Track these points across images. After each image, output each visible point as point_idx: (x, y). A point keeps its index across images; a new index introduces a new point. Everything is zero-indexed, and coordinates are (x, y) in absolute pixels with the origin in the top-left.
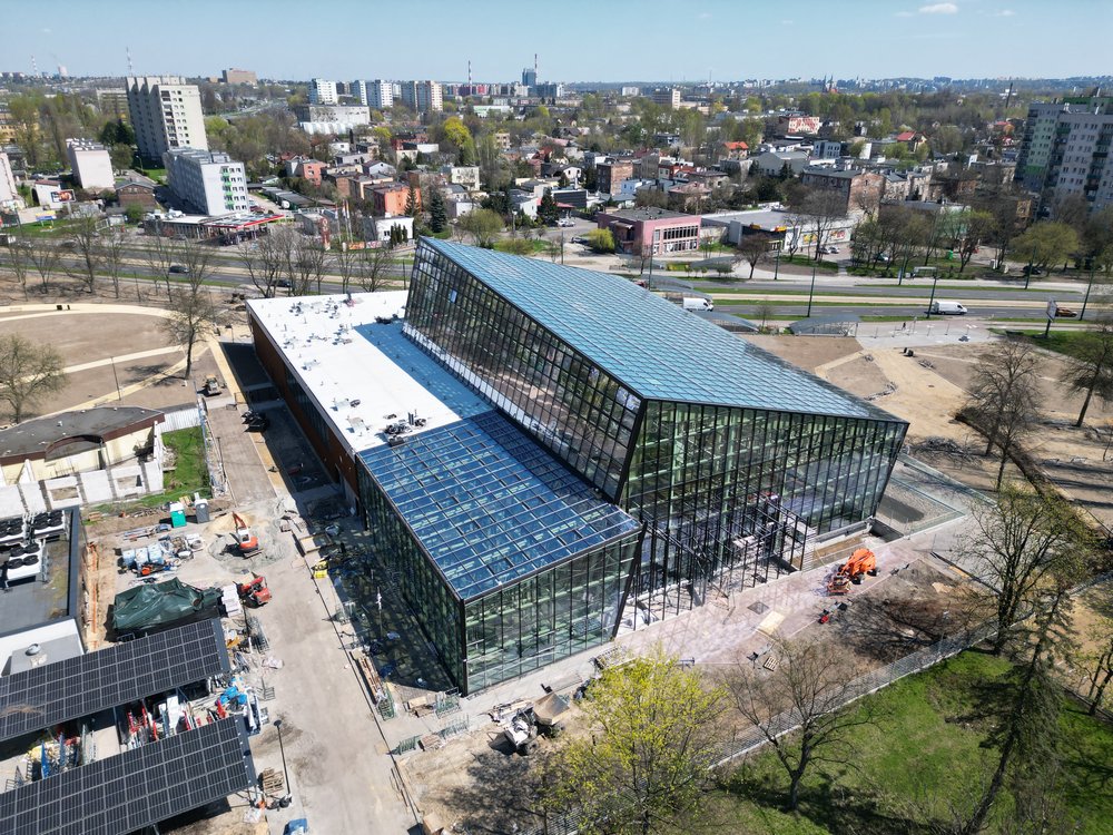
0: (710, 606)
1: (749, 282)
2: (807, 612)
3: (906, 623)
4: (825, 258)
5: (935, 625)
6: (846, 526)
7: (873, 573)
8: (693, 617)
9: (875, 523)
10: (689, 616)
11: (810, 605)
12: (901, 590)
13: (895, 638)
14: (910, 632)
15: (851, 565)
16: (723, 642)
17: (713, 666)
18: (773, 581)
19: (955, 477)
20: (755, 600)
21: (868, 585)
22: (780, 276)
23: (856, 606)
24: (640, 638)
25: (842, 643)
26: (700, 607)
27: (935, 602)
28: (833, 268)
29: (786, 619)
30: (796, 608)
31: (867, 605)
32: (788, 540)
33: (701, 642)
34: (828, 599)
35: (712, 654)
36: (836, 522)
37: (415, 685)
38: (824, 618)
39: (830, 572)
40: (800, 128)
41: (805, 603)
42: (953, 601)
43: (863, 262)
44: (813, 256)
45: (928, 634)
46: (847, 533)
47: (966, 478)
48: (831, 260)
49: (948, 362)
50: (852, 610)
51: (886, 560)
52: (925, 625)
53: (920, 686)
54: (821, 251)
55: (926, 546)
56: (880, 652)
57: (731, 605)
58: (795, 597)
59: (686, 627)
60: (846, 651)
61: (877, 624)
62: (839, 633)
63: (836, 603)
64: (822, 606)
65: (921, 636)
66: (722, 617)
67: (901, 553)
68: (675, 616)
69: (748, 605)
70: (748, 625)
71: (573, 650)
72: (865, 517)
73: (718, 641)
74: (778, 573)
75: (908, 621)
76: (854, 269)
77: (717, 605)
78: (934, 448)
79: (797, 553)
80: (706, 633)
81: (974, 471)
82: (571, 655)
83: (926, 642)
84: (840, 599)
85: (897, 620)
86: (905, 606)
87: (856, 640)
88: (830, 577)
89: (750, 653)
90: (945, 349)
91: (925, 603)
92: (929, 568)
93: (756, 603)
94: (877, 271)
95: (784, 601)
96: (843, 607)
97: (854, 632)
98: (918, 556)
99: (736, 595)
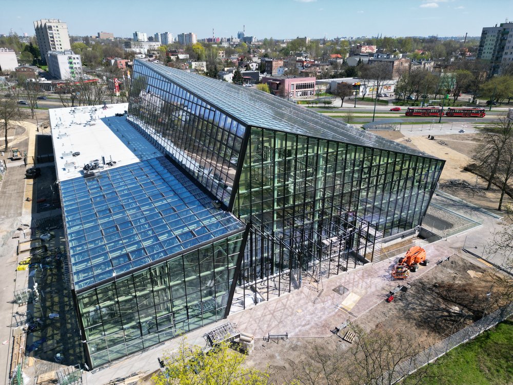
0: (305, 289)
1: (341, 108)
2: (377, 293)
3: (453, 301)
4: (381, 98)
5: (474, 302)
6: (403, 232)
7: (424, 264)
8: (291, 297)
9: (422, 230)
10: (288, 297)
11: (379, 288)
12: (445, 276)
13: (446, 314)
14: (456, 309)
15: (409, 258)
16: (312, 318)
17: (303, 339)
18: (352, 270)
19: (470, 202)
20: (338, 284)
21: (421, 273)
22: (357, 106)
23: (414, 288)
24: (248, 315)
25: (405, 318)
26: (296, 290)
27: (471, 285)
28: (386, 103)
29: (362, 299)
30: (369, 290)
31: (422, 287)
32: (363, 241)
33: (295, 318)
34: (393, 283)
35: (303, 328)
36: (395, 230)
37: (52, 359)
38: (390, 298)
39: (393, 263)
40: (367, 51)
41: (376, 286)
42: (484, 284)
43: (401, 100)
44: (374, 97)
45: (470, 310)
46: (403, 236)
47: (478, 202)
48: (384, 99)
49: (454, 142)
50: (411, 291)
51: (432, 255)
52: (466, 302)
53: (470, 355)
54: (378, 95)
55: (458, 245)
56: (436, 325)
57: (320, 288)
58: (368, 281)
59: (285, 306)
60: (409, 325)
61: (430, 302)
62: (403, 310)
63: (399, 286)
64: (388, 288)
65: (465, 311)
66: (313, 298)
67: (441, 250)
68: (277, 297)
69: (333, 288)
70: (333, 304)
71: (192, 327)
72: (415, 226)
73: (308, 317)
74: (356, 264)
75: (454, 300)
76: (397, 103)
77: (310, 288)
78: (453, 185)
79: (369, 250)
80: (300, 311)
81: (482, 198)
82: (189, 331)
83: (469, 316)
84: (401, 283)
85: (445, 299)
86: (450, 288)
87: (416, 315)
88: (393, 266)
89: (333, 327)
90: (452, 136)
91: (464, 285)
92: (463, 260)
93: (340, 286)
94: (409, 104)
95: (360, 285)
96: (404, 289)
97: (414, 309)
98: (454, 252)
99: (324, 280)
